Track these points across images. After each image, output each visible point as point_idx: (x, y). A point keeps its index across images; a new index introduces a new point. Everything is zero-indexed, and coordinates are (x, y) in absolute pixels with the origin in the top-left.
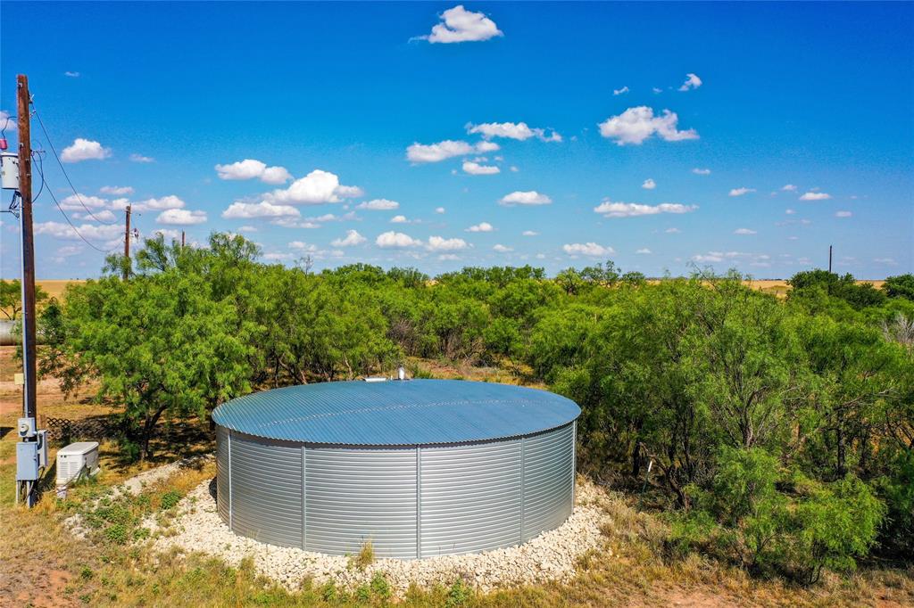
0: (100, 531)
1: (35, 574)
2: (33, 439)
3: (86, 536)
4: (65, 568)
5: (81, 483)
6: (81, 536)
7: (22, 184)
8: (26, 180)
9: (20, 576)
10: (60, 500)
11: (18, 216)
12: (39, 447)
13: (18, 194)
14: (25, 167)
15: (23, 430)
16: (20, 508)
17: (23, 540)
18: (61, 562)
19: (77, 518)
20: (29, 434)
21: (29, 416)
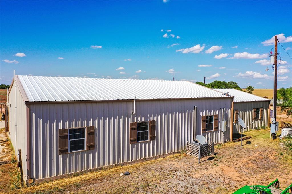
0: (288, 148)
1: (270, 151)
2: (275, 123)
3: (284, 148)
4: (277, 152)
5: (287, 138)
6: (283, 147)
7: (275, 62)
8: (276, 61)
9: (266, 150)
10: (280, 139)
11: (274, 70)
12: (276, 126)
13: (274, 64)
14: (276, 58)
15: (273, 121)
16: (271, 139)
17: (269, 145)
18: (276, 150)
19: (283, 143)
20: (274, 122)
21: (274, 118)
